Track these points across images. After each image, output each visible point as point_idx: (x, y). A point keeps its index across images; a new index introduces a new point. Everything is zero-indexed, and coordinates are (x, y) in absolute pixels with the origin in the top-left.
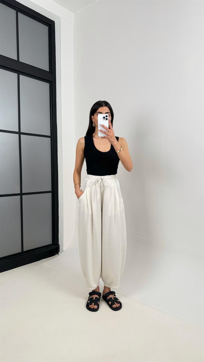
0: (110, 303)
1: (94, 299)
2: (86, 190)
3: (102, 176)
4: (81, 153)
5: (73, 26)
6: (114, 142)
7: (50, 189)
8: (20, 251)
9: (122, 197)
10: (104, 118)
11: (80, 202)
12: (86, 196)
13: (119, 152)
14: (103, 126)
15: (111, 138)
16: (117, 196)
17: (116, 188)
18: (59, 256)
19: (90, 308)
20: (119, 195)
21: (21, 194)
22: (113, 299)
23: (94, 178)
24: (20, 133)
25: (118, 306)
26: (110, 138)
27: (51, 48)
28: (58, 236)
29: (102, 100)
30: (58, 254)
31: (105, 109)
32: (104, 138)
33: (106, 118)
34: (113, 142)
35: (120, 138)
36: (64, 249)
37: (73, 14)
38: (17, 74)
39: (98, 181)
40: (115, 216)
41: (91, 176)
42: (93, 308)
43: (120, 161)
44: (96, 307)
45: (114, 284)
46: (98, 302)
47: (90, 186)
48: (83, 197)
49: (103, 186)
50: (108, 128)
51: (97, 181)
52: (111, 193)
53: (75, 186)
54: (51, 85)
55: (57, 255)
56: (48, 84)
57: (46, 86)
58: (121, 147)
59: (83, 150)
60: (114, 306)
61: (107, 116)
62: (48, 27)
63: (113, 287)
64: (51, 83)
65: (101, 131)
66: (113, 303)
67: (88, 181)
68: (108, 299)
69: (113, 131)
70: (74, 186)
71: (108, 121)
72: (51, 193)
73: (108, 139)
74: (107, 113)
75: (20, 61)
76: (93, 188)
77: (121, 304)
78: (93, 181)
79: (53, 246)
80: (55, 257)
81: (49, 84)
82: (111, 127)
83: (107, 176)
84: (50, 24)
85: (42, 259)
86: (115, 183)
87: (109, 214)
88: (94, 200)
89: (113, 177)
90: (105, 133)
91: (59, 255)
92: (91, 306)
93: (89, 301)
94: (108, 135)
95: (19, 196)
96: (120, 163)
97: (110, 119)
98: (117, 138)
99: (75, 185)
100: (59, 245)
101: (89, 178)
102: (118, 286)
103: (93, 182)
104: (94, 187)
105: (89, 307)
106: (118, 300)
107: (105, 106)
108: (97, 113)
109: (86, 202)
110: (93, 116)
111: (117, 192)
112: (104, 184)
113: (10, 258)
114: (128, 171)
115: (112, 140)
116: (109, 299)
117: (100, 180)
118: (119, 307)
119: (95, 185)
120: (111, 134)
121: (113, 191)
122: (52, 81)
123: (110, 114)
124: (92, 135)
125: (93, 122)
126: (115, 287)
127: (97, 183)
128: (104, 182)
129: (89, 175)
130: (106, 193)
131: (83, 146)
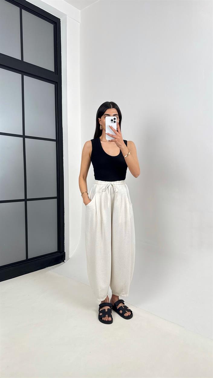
1: (106, 311)
2: (95, 196)
3: (112, 182)
4: (88, 157)
5: (79, 24)
6: (122, 146)
7: (55, 195)
8: (24, 258)
9: (132, 203)
10: (112, 120)
11: (88, 208)
13: (126, 156)
15: (119, 141)
16: (128, 202)
17: (126, 194)
18: (65, 264)
21: (26, 200)
22: (123, 308)
24: (24, 137)
26: (118, 142)
27: (57, 47)
28: (64, 243)
29: (110, 101)
31: (113, 111)
32: (112, 141)
33: (114, 120)
34: (121, 145)
35: (129, 141)
36: (70, 256)
37: (80, 11)
38: (21, 75)
41: (100, 182)
42: (108, 321)
45: (124, 293)
46: (111, 314)
47: (100, 192)
48: (91, 204)
49: (114, 192)
50: (116, 130)
51: (107, 187)
52: (122, 199)
53: (82, 195)
54: (56, 86)
55: (63, 263)
57: (51, 87)
58: (129, 151)
59: (90, 154)
62: (53, 25)
63: (122, 295)
64: (57, 84)
65: (108, 134)
67: (97, 187)
69: (121, 134)
72: (56, 199)
73: (115, 142)
74: (114, 115)
75: (24, 61)
76: (103, 195)
78: (103, 187)
79: (59, 253)
80: (60, 265)
81: (54, 85)
82: (119, 130)
84: (55, 22)
85: (48, 267)
88: (104, 207)
90: (112, 136)
91: (65, 262)
92: (105, 318)
93: (101, 314)
94: (116, 138)
95: (24, 202)
97: (118, 122)
99: (82, 194)
100: (65, 253)
102: (128, 295)
103: (103, 188)
104: (104, 193)
107: (113, 108)
108: (104, 115)
110: (100, 118)
112: (115, 190)
113: (13, 265)
118: (130, 315)
119: (105, 191)
120: (119, 138)
121: (123, 197)
122: (57, 82)
123: (118, 116)
124: (99, 138)
125: (100, 125)
126: (125, 295)
127: (107, 189)
128: (114, 188)
129: (98, 181)
130: (117, 199)
131: (90, 150)
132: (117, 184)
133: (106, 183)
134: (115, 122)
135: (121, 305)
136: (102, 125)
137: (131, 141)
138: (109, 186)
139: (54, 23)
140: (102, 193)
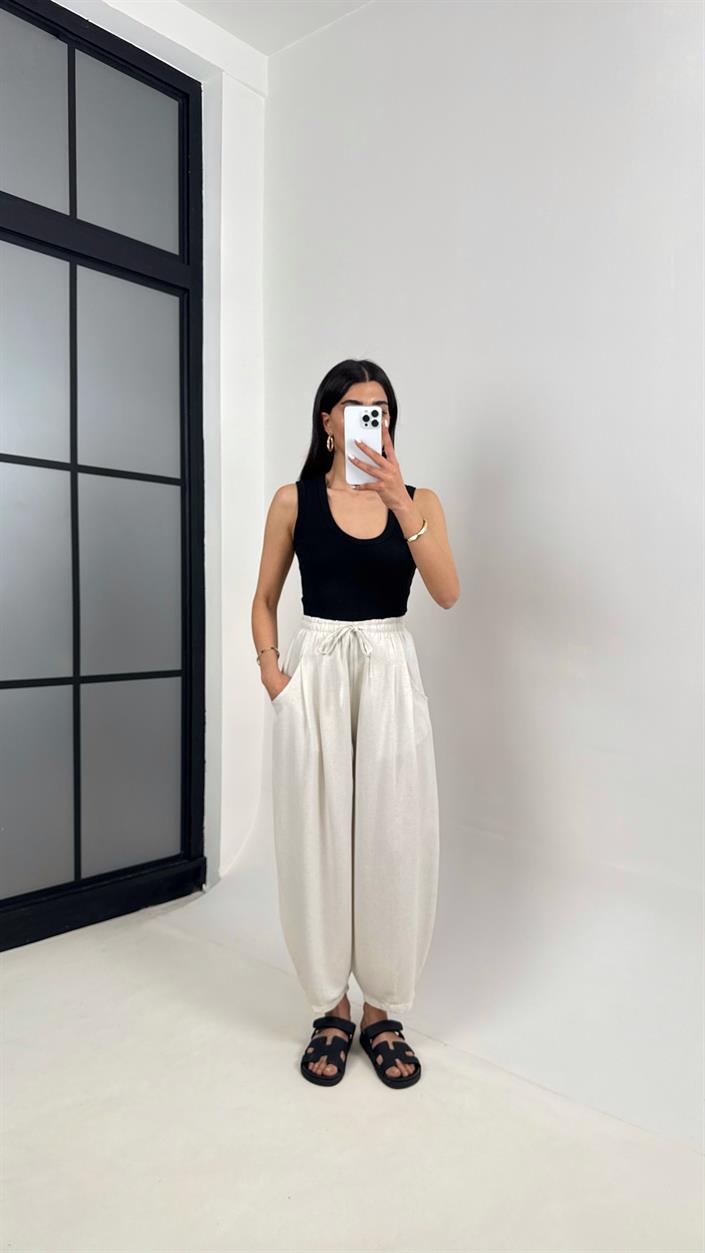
0: (380, 1059)
1: (329, 1042)
2: (298, 670)
3: (356, 623)
4: (283, 538)
5: (263, 100)
6: (402, 502)
7: (176, 664)
8: (68, 877)
10: (366, 418)
11: (278, 709)
12: (300, 691)
13: (414, 538)
14: (362, 447)
15: (390, 489)
16: (408, 691)
17: (405, 665)
18: (205, 896)
19: (311, 1071)
20: (413, 687)
21: (76, 680)
22: (392, 1047)
23: (326, 628)
24: (74, 468)
25: (406, 1074)
26: (387, 491)
27: (188, 174)
28: (201, 828)
30: (201, 889)
31: (370, 390)
32: (366, 487)
33: (372, 419)
34: (398, 503)
35: (421, 490)
36: (217, 873)
37: (267, 57)
38: (68, 264)
39: (341, 640)
40: (399, 758)
41: (316, 621)
42: (323, 1075)
43: (417, 570)
44: (331, 1070)
45: (396, 999)
46: (342, 1056)
47: (314, 656)
48: (289, 693)
49: (360, 655)
50: (380, 452)
51: (336, 640)
52: (387, 681)
53: (259, 659)
54: (185, 303)
55: (198, 893)
56: (176, 300)
57: (167, 305)
58: (424, 522)
59: (289, 530)
60: (394, 1072)
61: (375, 414)
62: (176, 103)
63: (392, 1006)
64: (186, 295)
65: (356, 463)
66: (390, 1062)
67: (307, 638)
68: (374, 1046)
69: (398, 465)
70: (256, 656)
71: (379, 429)
72: (178, 676)
73: (380, 491)
74: (378, 403)
75: (78, 218)
76: (324, 663)
77: (418, 1066)
78: (325, 638)
79: (185, 861)
80: (190, 901)
81: (178, 299)
82: (389, 451)
83: (373, 621)
84: (184, 93)
85: (146, 905)
86: (401, 646)
87: (380, 754)
88: (327, 705)
89: (394, 625)
90: (368, 470)
91: (204, 893)
92: (317, 1065)
93: (311, 1050)
94: (380, 479)
95: (69, 688)
96: (417, 578)
97: (387, 424)
98: (411, 490)
99: (261, 652)
100: (205, 859)
101: (309, 628)
102: (410, 1005)
103: (323, 644)
104: (326, 659)
105: (310, 1068)
106: (409, 1054)
107: (371, 379)
108: (343, 404)
109: (301, 713)
110: (329, 412)
111: (408, 677)
112: (363, 647)
114: (442, 609)
115: (393, 496)
116: (377, 1046)
117: (349, 635)
118: (410, 1075)
119: (330, 654)
120: (389, 477)
121: (393, 673)
122: (188, 286)
123: (387, 407)
124: (324, 477)
125: (327, 436)
126: (399, 1006)
127: (338, 646)
128: (361, 641)
129: (310, 617)
130: (369, 679)
131: (292, 515)
132: (373, 630)
133: (337, 627)
134: (375, 424)
135: (384, 1037)
136: (333, 437)
137: (427, 490)
138: (344, 634)
139: (180, 94)
140: (321, 661)
